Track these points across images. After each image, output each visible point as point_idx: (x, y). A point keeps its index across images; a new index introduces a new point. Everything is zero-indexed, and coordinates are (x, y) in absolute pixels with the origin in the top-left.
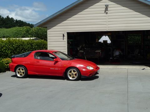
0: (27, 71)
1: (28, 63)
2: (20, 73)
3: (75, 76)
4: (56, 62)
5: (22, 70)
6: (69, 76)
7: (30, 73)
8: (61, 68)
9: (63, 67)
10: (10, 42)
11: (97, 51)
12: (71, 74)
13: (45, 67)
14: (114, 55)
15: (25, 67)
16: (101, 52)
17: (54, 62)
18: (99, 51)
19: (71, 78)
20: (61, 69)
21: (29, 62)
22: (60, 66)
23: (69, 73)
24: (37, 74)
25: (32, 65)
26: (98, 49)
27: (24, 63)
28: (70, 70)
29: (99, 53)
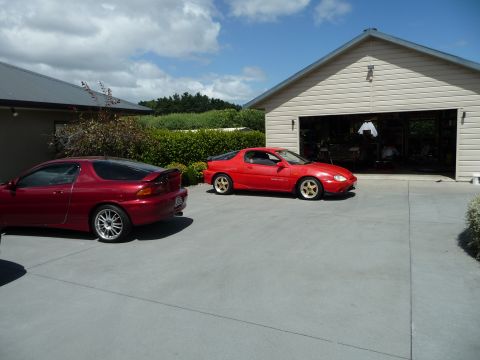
0: (233, 182)
2: (221, 187)
3: (313, 192)
4: (281, 168)
5: (224, 181)
6: (302, 192)
7: (237, 186)
8: (290, 178)
9: (292, 176)
10: (203, 135)
11: (352, 149)
12: (306, 188)
13: (261, 176)
14: (384, 156)
15: (229, 176)
16: (360, 151)
17: (276, 169)
18: (356, 149)
19: (306, 196)
20: (289, 180)
21: (235, 169)
22: (288, 174)
23: (302, 187)
25: (240, 172)
26: (353, 146)
27: (227, 169)
28: (304, 182)
29: (356, 152)
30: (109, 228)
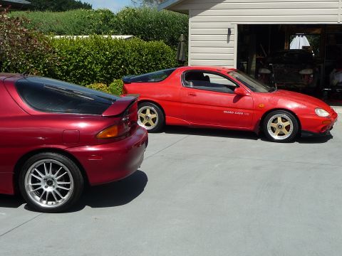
0: (164, 115)
1: (168, 97)
2: (146, 121)
4: (240, 96)
6: (270, 132)
8: (252, 112)
9: (255, 108)
11: (303, 72)
13: (210, 107)
15: (160, 107)
16: (313, 74)
17: (233, 97)
18: (309, 72)
19: (276, 137)
20: (250, 114)
21: (170, 96)
22: (249, 105)
23: (270, 124)
24: (190, 123)
25: (177, 100)
27: (157, 96)
28: (273, 117)
29: (309, 75)
30: (49, 189)
